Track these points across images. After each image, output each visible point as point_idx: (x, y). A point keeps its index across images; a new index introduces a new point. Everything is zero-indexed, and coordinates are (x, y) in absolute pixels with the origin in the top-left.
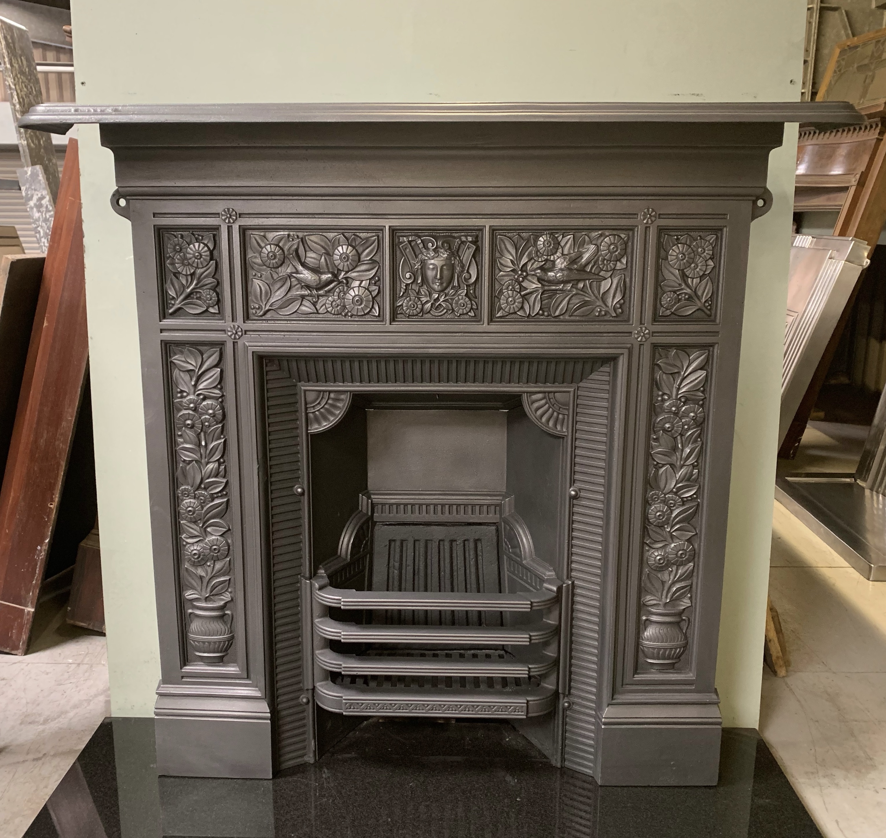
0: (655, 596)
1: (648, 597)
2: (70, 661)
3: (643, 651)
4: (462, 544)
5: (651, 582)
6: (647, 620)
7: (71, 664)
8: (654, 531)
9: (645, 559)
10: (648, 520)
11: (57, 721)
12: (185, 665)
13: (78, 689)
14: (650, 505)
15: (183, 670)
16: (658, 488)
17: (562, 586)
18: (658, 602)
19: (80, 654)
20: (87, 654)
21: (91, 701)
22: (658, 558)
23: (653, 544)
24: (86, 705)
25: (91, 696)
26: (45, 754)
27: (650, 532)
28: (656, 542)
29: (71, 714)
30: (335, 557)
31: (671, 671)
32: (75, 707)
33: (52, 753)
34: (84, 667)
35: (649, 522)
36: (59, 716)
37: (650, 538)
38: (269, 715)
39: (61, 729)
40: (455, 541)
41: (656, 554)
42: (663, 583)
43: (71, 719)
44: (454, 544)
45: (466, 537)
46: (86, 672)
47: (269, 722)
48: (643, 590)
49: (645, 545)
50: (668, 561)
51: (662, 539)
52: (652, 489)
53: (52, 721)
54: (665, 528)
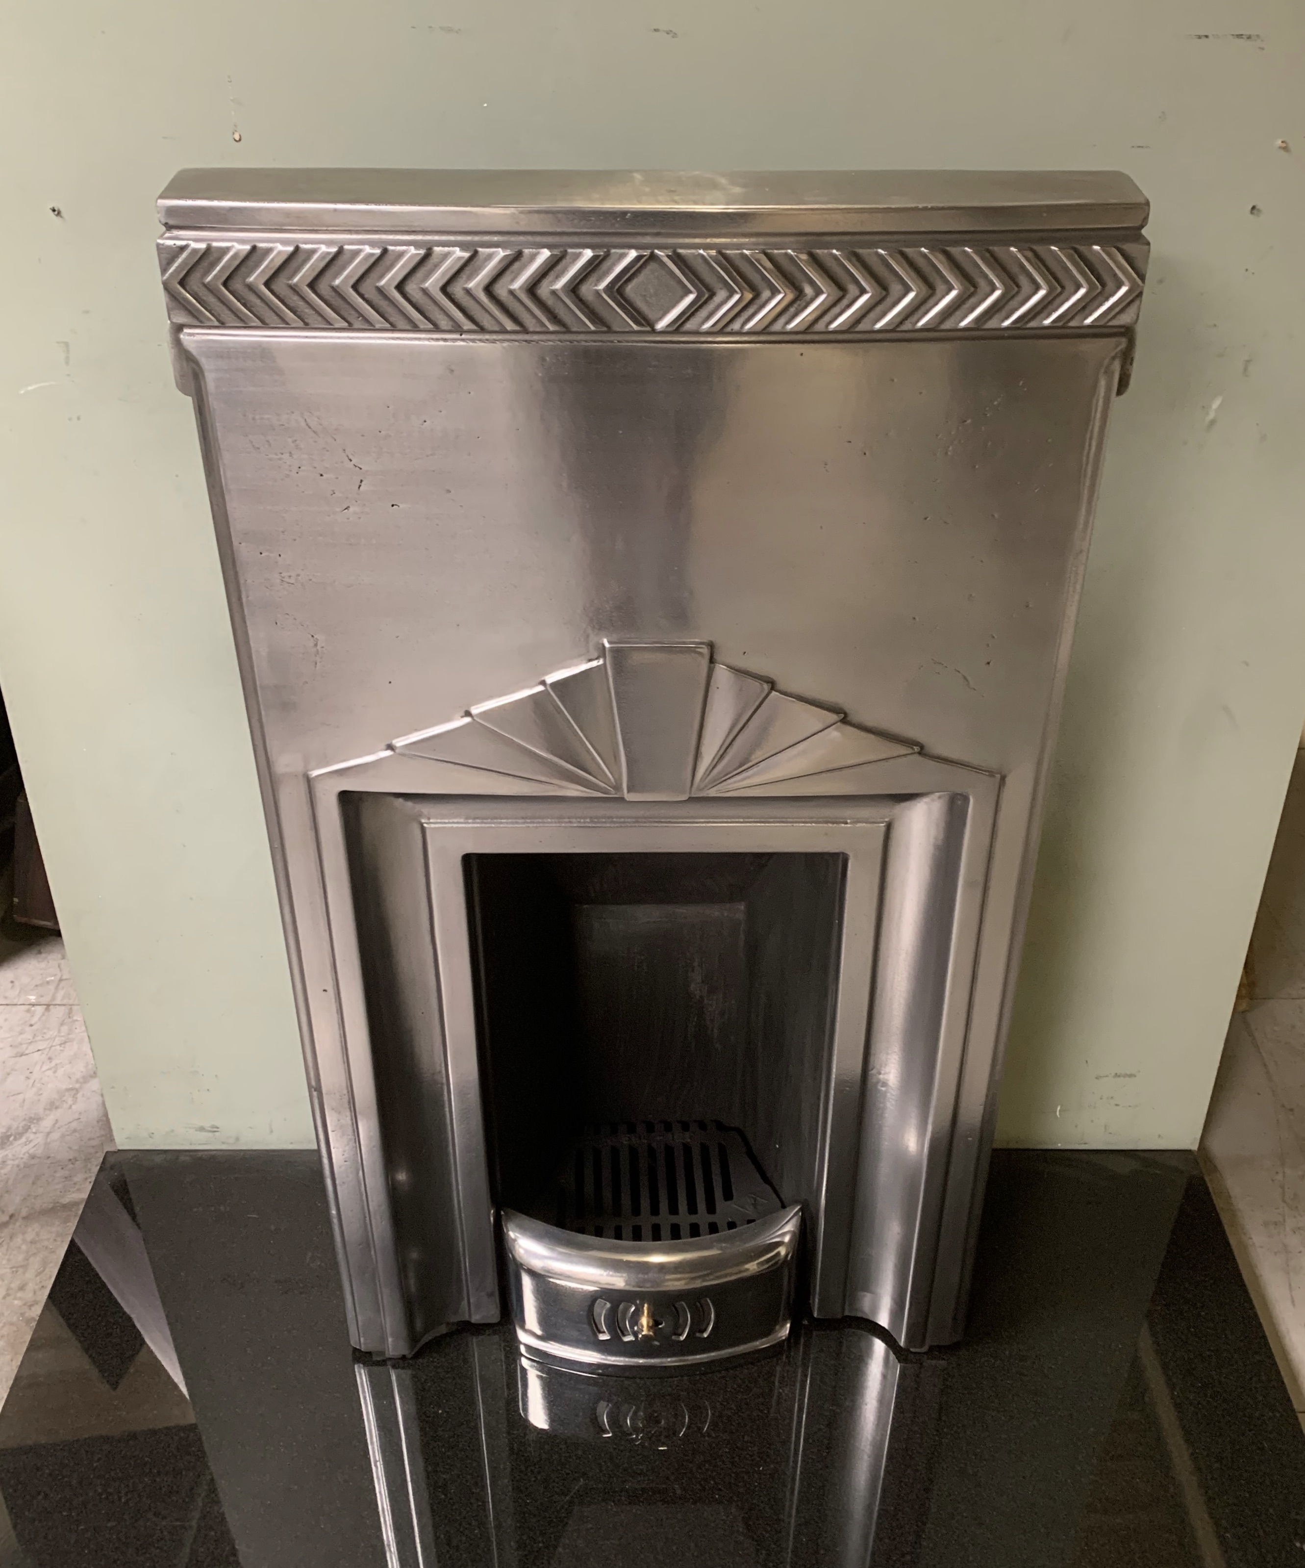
2: (32, 998)
7: (33, 1005)
11: (23, 1140)
13: (53, 1064)
19: (48, 983)
20: (61, 980)
21: (77, 1091)
24: (70, 1101)
25: (77, 1081)
26: (12, 1216)
29: (46, 1124)
32: (52, 1106)
33: (24, 1212)
34: (58, 1013)
36: (27, 1129)
39: (33, 1157)
43: (49, 1133)
46: (62, 1024)
53: (15, 1139)
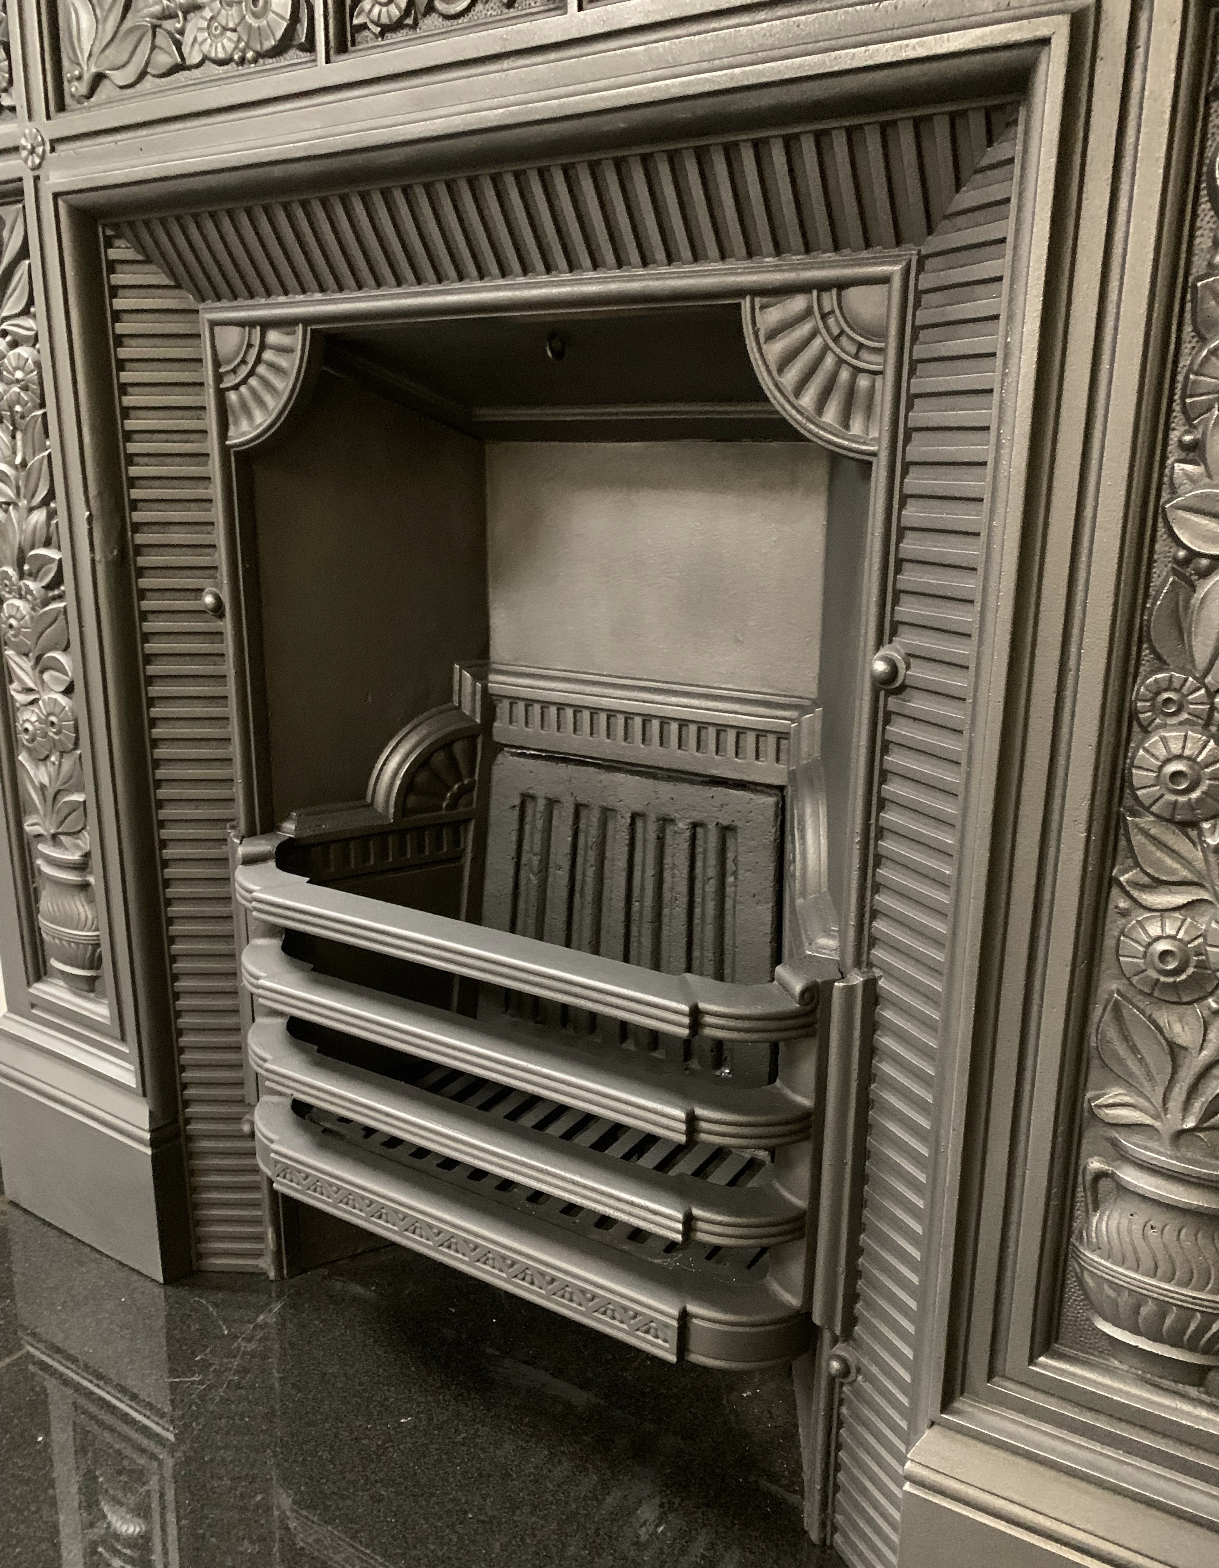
0: (1141, 1094)
1: (1114, 1094)
3: (1081, 1282)
4: (688, 834)
5: (1126, 1038)
6: (1100, 1175)
8: (1154, 840)
9: (1109, 942)
10: (1133, 789)
12: (38, 978)
14: (1146, 731)
15: (31, 990)
16: (1187, 664)
17: (830, 984)
18: (1148, 1121)
22: (1161, 946)
23: (1143, 887)
27: (1137, 839)
28: (1157, 884)
30: (357, 803)
31: (1193, 1391)
35: (1136, 798)
37: (1137, 864)
38: (147, 1136)
40: (672, 821)
41: (1154, 929)
42: (1175, 1051)
44: (669, 829)
45: (697, 816)
47: (149, 1151)
48: (1095, 1062)
49: (1115, 891)
50: (1200, 965)
51: (1185, 874)
52: (1161, 664)
54: (1201, 833)
